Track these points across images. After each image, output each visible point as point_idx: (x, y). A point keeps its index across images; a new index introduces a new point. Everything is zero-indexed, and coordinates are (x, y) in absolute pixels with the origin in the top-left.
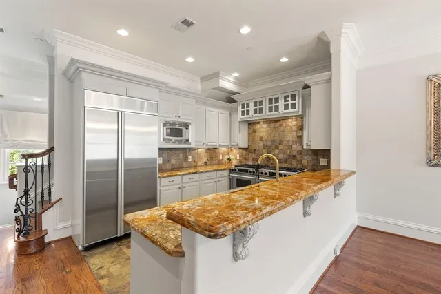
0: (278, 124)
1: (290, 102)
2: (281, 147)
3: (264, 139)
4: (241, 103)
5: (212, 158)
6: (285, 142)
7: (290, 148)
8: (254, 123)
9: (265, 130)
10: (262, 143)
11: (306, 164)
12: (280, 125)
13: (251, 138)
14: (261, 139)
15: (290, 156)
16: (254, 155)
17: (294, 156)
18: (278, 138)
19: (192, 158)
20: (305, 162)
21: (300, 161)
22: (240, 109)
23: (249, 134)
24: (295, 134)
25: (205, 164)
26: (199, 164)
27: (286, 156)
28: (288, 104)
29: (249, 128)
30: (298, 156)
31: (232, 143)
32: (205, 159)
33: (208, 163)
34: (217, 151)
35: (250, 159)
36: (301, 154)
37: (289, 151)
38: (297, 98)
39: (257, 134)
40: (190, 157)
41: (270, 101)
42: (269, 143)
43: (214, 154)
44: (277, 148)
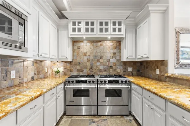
0: (99, 44)
1: (117, 27)
2: (102, 61)
3: (87, 55)
4: (72, 21)
5: (39, 72)
6: (104, 57)
7: (108, 61)
8: (78, 41)
9: (88, 47)
10: (85, 58)
11: (119, 72)
12: (101, 44)
13: (75, 54)
14: (85, 54)
15: (109, 67)
16: (78, 67)
17: (111, 67)
18: (99, 54)
19: (16, 73)
20: (118, 71)
21: (115, 70)
22: (71, 26)
23: (74, 51)
24: (112, 51)
25: (33, 78)
26: (25, 80)
27: (105, 66)
28: (116, 28)
29: (73, 45)
30: (114, 67)
31: (60, 57)
32: (32, 74)
33: (36, 77)
34: (43, 63)
35: (75, 70)
36: (116, 65)
37: (107, 63)
38: (122, 25)
39: (81, 50)
40: (13, 72)
41: (101, 24)
42: (92, 58)
43: (41, 67)
44: (98, 61)
